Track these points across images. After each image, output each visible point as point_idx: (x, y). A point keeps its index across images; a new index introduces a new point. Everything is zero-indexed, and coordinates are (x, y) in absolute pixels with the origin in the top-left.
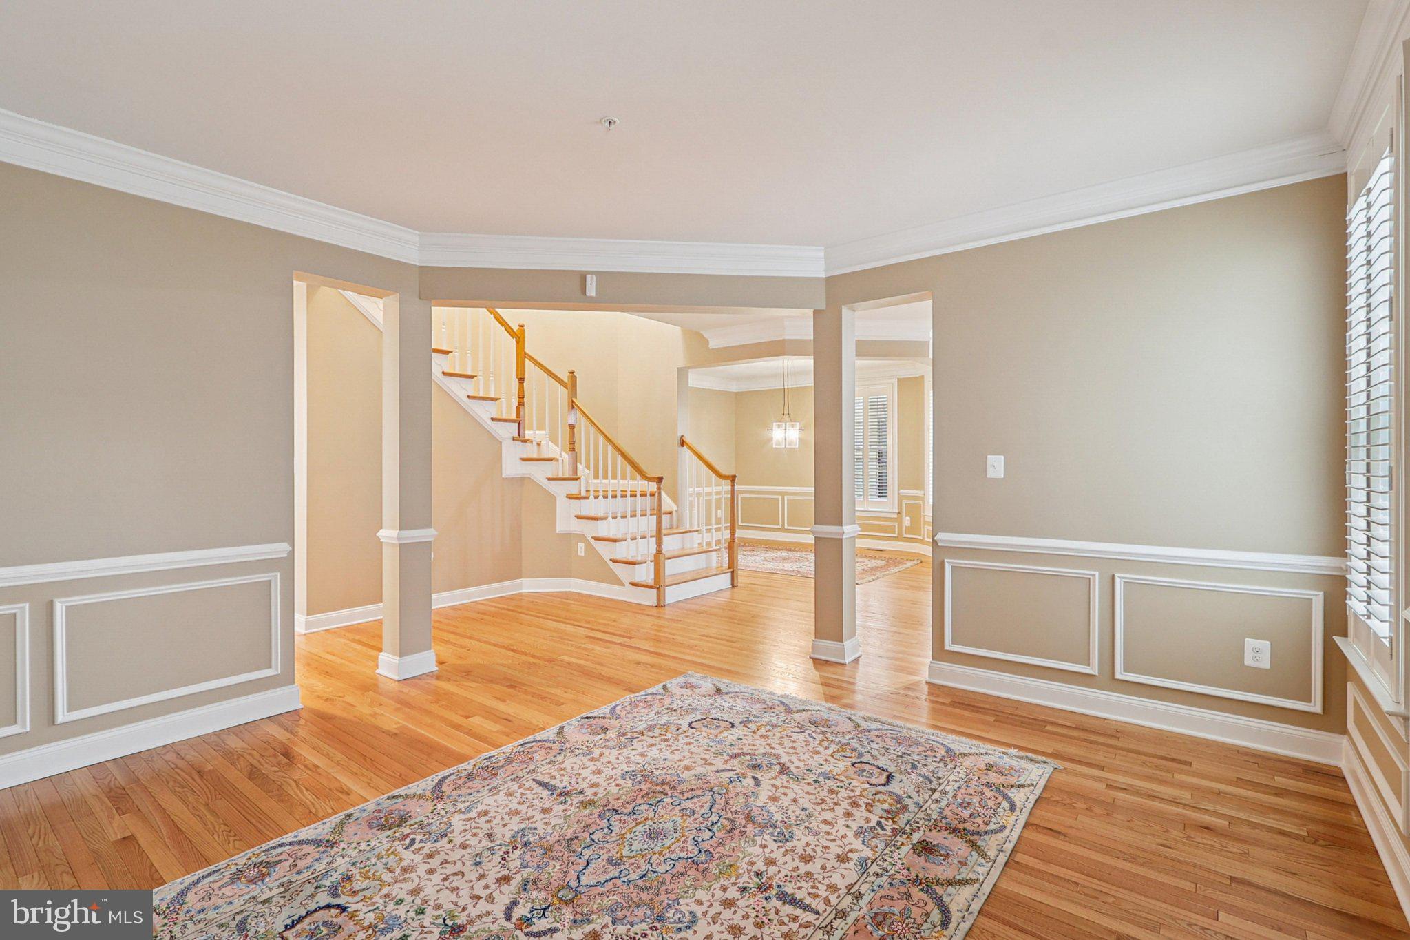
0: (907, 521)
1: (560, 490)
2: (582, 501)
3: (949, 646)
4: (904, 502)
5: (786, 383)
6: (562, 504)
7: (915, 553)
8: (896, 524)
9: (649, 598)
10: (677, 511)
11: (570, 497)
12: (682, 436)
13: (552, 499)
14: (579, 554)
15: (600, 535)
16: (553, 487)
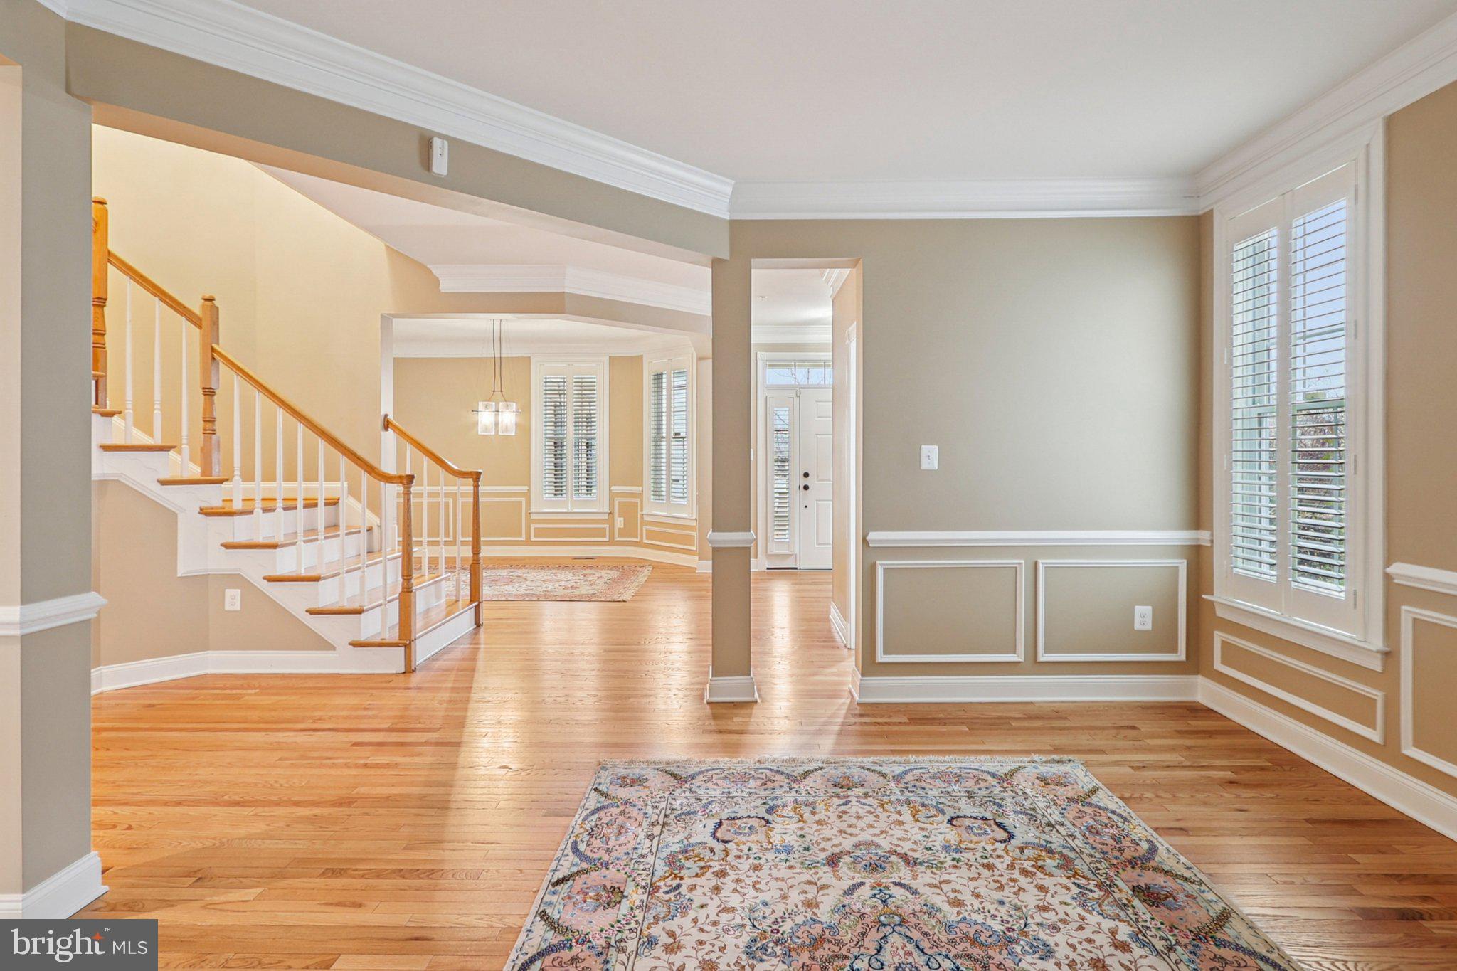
0: (619, 522)
1: (186, 501)
2: (236, 518)
3: (881, 658)
4: (616, 500)
5: (497, 351)
6: (190, 527)
7: (629, 558)
8: (607, 526)
9: (392, 661)
10: (379, 526)
11: (208, 512)
12: (386, 416)
13: (170, 518)
14: (228, 607)
15: (279, 572)
16: (175, 498)
